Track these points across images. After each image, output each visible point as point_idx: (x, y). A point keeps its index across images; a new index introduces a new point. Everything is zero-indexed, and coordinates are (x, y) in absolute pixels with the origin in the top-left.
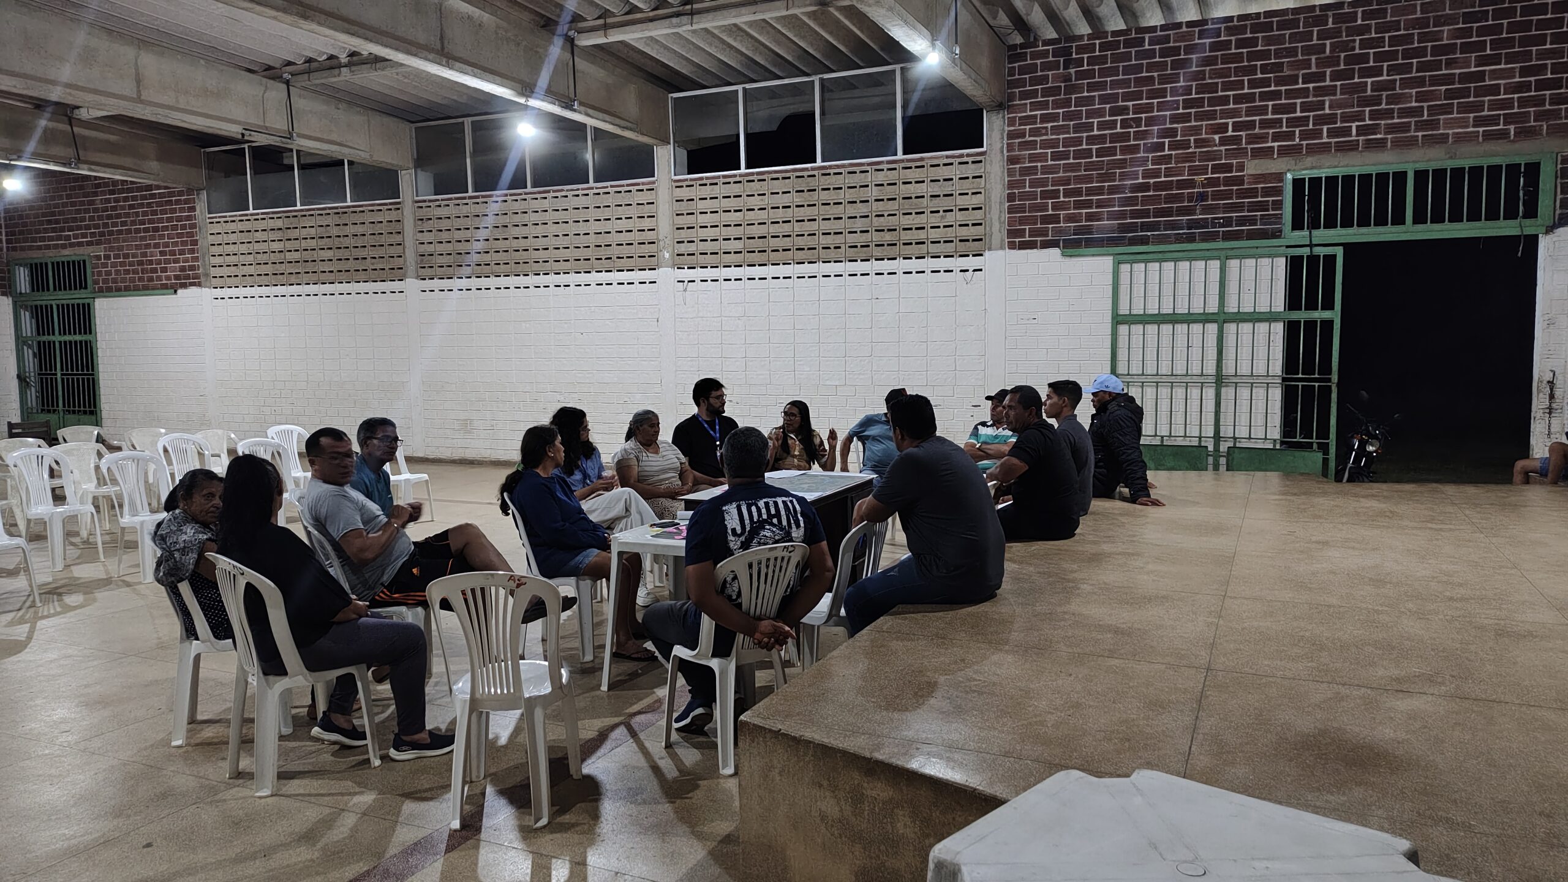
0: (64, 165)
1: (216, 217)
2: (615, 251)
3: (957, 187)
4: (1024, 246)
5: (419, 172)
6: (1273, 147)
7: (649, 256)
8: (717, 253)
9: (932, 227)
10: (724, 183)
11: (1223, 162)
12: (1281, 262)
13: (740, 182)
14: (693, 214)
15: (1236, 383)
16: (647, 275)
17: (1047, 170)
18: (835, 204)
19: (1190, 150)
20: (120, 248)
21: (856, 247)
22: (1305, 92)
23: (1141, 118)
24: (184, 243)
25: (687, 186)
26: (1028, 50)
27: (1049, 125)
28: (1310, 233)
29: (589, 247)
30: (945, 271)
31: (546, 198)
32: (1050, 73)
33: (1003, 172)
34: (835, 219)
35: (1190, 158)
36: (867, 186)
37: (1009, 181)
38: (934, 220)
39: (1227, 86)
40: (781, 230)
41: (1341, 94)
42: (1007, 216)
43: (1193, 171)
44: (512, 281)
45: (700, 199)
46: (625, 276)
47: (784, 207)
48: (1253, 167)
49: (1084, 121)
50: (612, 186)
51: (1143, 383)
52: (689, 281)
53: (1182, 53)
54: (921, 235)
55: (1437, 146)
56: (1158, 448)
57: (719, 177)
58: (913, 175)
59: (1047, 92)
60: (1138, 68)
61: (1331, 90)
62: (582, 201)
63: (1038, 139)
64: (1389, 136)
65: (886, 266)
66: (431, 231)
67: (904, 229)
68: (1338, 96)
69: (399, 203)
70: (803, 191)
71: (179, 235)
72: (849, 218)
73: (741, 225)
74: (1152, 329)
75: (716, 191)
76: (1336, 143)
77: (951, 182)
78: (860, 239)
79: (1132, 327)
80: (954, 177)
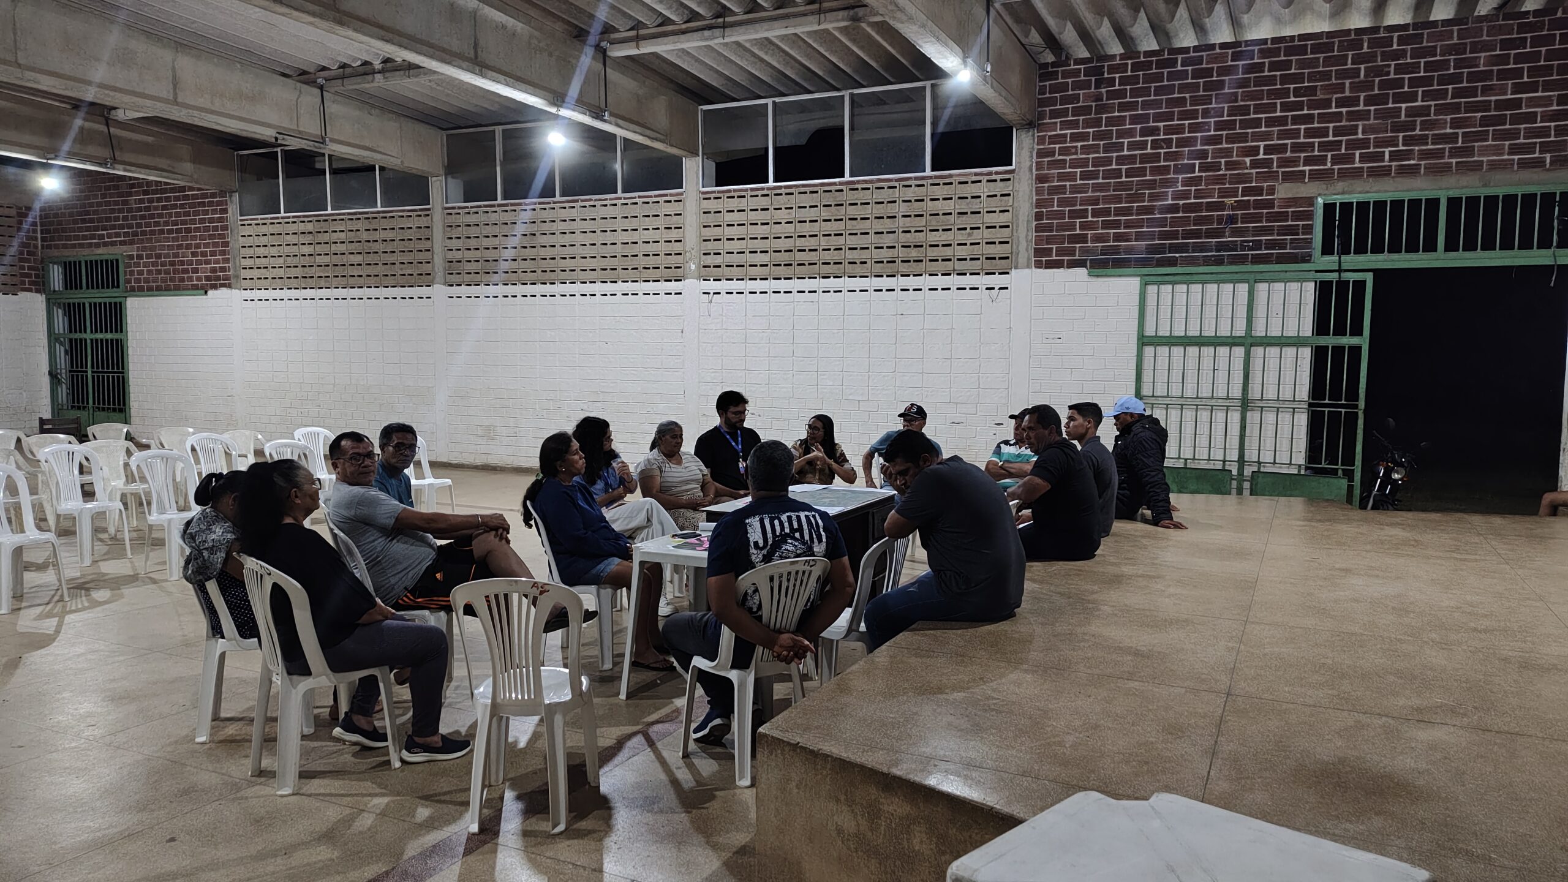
0: (100, 165)
1: (247, 220)
2: (642, 261)
3: (984, 204)
4: (1050, 265)
5: (450, 180)
6: (1304, 171)
7: (676, 268)
8: (743, 266)
9: (959, 245)
10: (751, 196)
11: (1254, 184)
12: (1310, 287)
13: (768, 195)
14: (720, 226)
15: (1262, 407)
16: (673, 286)
17: (1075, 189)
18: (862, 219)
19: (1221, 172)
20: (153, 248)
21: (882, 262)
22: (1338, 117)
23: (1172, 139)
24: (216, 245)
25: (715, 198)
26: (1060, 69)
27: (1079, 144)
28: (1340, 257)
29: (615, 257)
30: (971, 289)
31: (574, 207)
32: (1081, 92)
33: (1031, 190)
34: (862, 234)
35: (1220, 180)
36: (895, 202)
37: (1037, 199)
38: (961, 237)
39: (1259, 109)
40: (807, 244)
41: (1375, 118)
42: (1034, 234)
43: (1224, 193)
44: (539, 289)
45: (728, 211)
46: (651, 287)
47: (811, 221)
48: (1284, 191)
49: (1114, 141)
50: (640, 197)
51: (1167, 405)
52: (714, 293)
53: (1215, 74)
54: (948, 253)
55: (1471, 173)
56: (1181, 471)
57: (746, 190)
58: (941, 191)
59: (1077, 112)
60: (1170, 89)
61: (1364, 116)
62: (610, 211)
63: (1068, 158)
64: (1423, 163)
65: (912, 282)
66: (460, 238)
67: (931, 246)
68: (1372, 121)
69: (429, 210)
70: (830, 206)
71: (211, 237)
72: (876, 233)
73: (767, 238)
74: (1178, 351)
75: (743, 203)
76: (1368, 168)
77: (978, 200)
78: (885, 254)
79: (1158, 348)
80: (982, 195)
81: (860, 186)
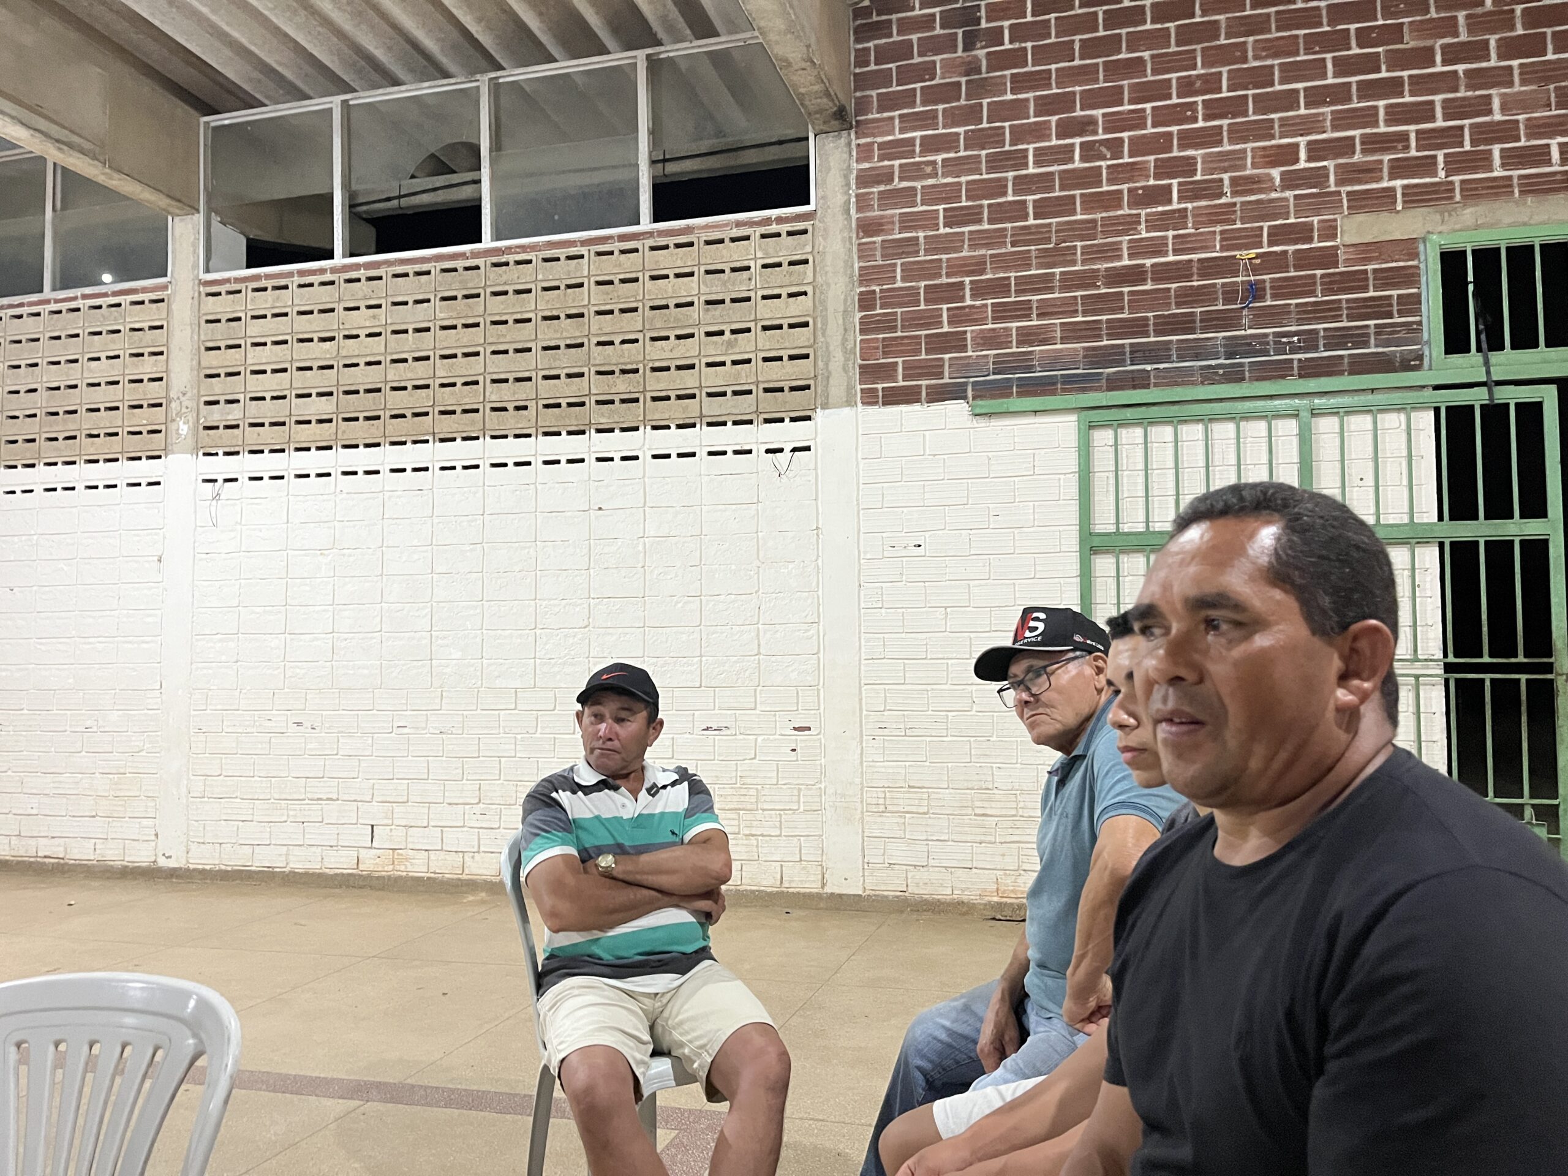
2: (86, 422)
3: (757, 283)
4: (893, 398)
6: (1393, 190)
7: (151, 432)
8: (283, 424)
9: (709, 365)
10: (300, 286)
11: (1292, 220)
12: (1425, 420)
13: (332, 283)
14: (241, 347)
16: (145, 469)
17: (937, 244)
18: (517, 321)
19: (1223, 200)
21: (558, 406)
22: (1449, 81)
23: (1121, 140)
25: (230, 293)
26: (894, 17)
27: (939, 158)
28: (1484, 357)
29: (35, 415)
30: (736, 452)
32: (937, 58)
33: (850, 250)
34: (517, 351)
35: (1223, 214)
36: (581, 285)
37: (861, 268)
38: (714, 349)
39: (1292, 73)
40: (410, 375)
41: (1523, 82)
42: (859, 338)
43: (1231, 240)
45: (254, 317)
46: (101, 473)
47: (418, 330)
48: (1353, 230)
49: (1007, 148)
50: (85, 297)
52: (226, 480)
53: (1198, 11)
54: (688, 381)
57: (290, 274)
58: (668, 261)
59: (932, 95)
60: (1112, 44)
61: (1503, 77)
62: (27, 328)
63: (918, 185)
65: (617, 443)
67: (654, 370)
68: (1517, 88)
70: (455, 298)
72: (545, 349)
73: (331, 367)
75: (285, 300)
76: (1520, 177)
77: (745, 274)
78: (565, 390)
79: (1124, 558)
80: (752, 264)
81: (511, 258)
